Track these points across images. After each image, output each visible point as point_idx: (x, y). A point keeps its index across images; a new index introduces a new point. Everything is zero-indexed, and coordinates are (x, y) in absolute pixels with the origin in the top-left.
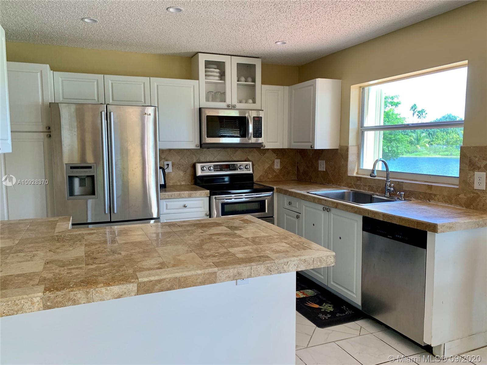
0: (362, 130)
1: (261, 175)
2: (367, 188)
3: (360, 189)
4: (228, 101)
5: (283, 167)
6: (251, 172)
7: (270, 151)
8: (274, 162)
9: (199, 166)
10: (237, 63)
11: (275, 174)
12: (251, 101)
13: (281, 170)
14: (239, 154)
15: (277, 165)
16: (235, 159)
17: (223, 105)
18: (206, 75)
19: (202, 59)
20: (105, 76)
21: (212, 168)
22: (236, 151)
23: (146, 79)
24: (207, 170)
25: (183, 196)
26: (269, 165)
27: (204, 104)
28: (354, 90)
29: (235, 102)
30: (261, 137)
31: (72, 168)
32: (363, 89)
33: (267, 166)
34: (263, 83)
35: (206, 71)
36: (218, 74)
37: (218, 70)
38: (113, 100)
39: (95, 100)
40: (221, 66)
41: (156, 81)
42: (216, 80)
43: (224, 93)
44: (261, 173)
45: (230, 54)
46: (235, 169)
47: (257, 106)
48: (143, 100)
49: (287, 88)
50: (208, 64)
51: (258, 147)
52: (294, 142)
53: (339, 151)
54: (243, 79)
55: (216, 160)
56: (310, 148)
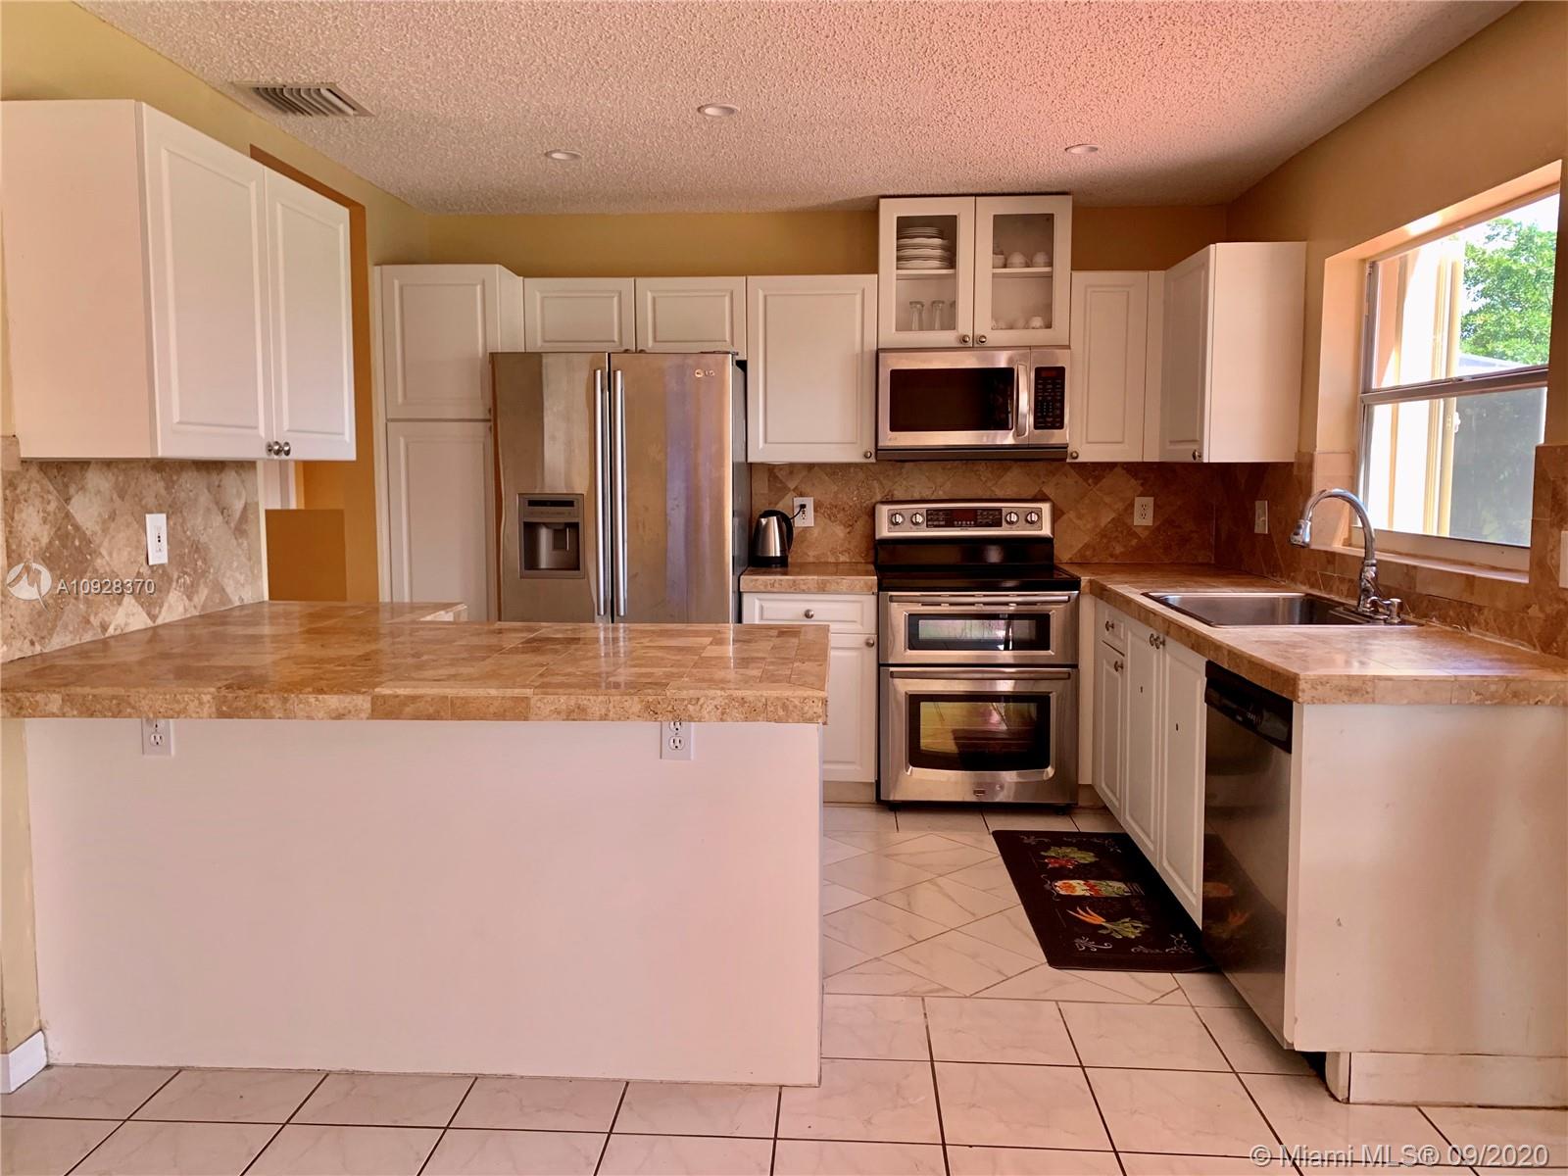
0: (1364, 399)
1: (1086, 546)
2: (1344, 588)
3: (1330, 591)
4: (964, 327)
5: (1165, 523)
6: (1046, 531)
7: (1118, 470)
8: (1132, 505)
9: (884, 511)
10: (995, 216)
11: (1134, 542)
12: (1037, 322)
13: (1155, 530)
14: (1014, 479)
15: (1143, 515)
16: (1000, 494)
17: (948, 337)
18: (899, 259)
19: (890, 214)
20: (639, 280)
21: (920, 519)
22: (1007, 469)
23: (737, 283)
24: (908, 524)
25: (804, 587)
26: (1112, 515)
27: (891, 336)
29: (984, 327)
30: (1061, 427)
31: (532, 503)
32: (1373, 265)
33: (1106, 518)
34: (1077, 265)
35: (899, 248)
36: (938, 252)
37: (937, 241)
38: (655, 340)
39: (614, 341)
40: (946, 229)
41: (760, 285)
42: (933, 268)
43: (953, 305)
44: (1086, 539)
45: (971, 191)
46: (998, 524)
47: (1058, 333)
48: (728, 338)
49: (1158, 276)
50: (905, 226)
51: (1057, 457)
52: (1171, 442)
53: (1295, 472)
54: (1017, 258)
55: (941, 494)
56: (1190, 459)
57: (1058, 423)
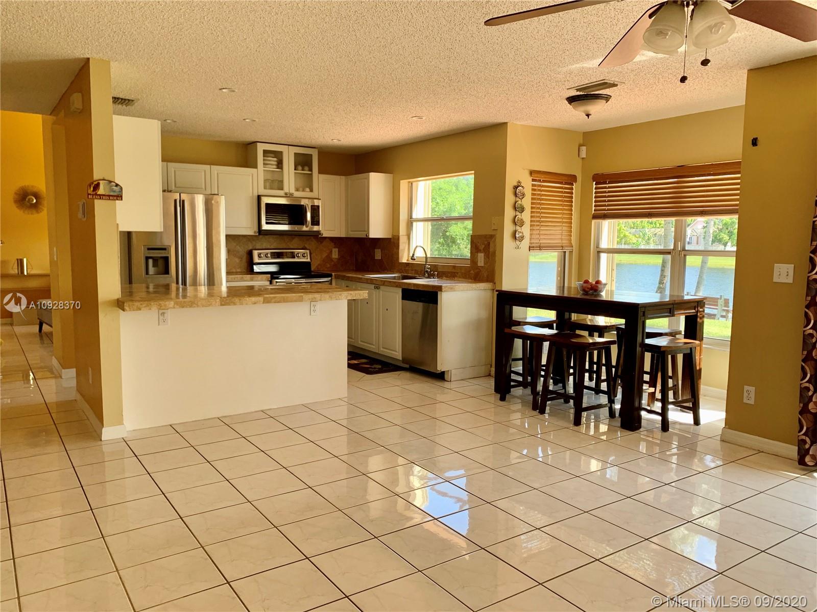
0: (410, 222)
1: (319, 265)
4: (286, 189)
5: (341, 257)
6: (309, 260)
7: (327, 239)
8: (332, 251)
9: (255, 253)
10: (295, 153)
11: (333, 263)
12: (308, 189)
13: (339, 259)
14: (296, 242)
15: (335, 254)
16: (292, 247)
17: (281, 193)
18: (264, 164)
19: (261, 148)
20: (169, 163)
21: (269, 255)
22: (293, 239)
23: (207, 167)
24: (265, 257)
26: (326, 254)
27: (262, 191)
28: (404, 184)
29: (292, 191)
30: (319, 225)
31: (149, 249)
32: (412, 184)
33: (325, 255)
34: (320, 172)
35: (264, 160)
36: (276, 163)
37: (275, 159)
38: (175, 186)
40: (278, 156)
41: (216, 169)
42: (273, 168)
43: (282, 182)
44: (319, 262)
45: (288, 144)
46: (294, 257)
47: (314, 194)
48: (204, 187)
49: (343, 177)
50: (266, 152)
51: (316, 236)
52: (352, 231)
53: (392, 240)
54: (300, 168)
55: (272, 247)
56: (365, 237)
57: (318, 224)
